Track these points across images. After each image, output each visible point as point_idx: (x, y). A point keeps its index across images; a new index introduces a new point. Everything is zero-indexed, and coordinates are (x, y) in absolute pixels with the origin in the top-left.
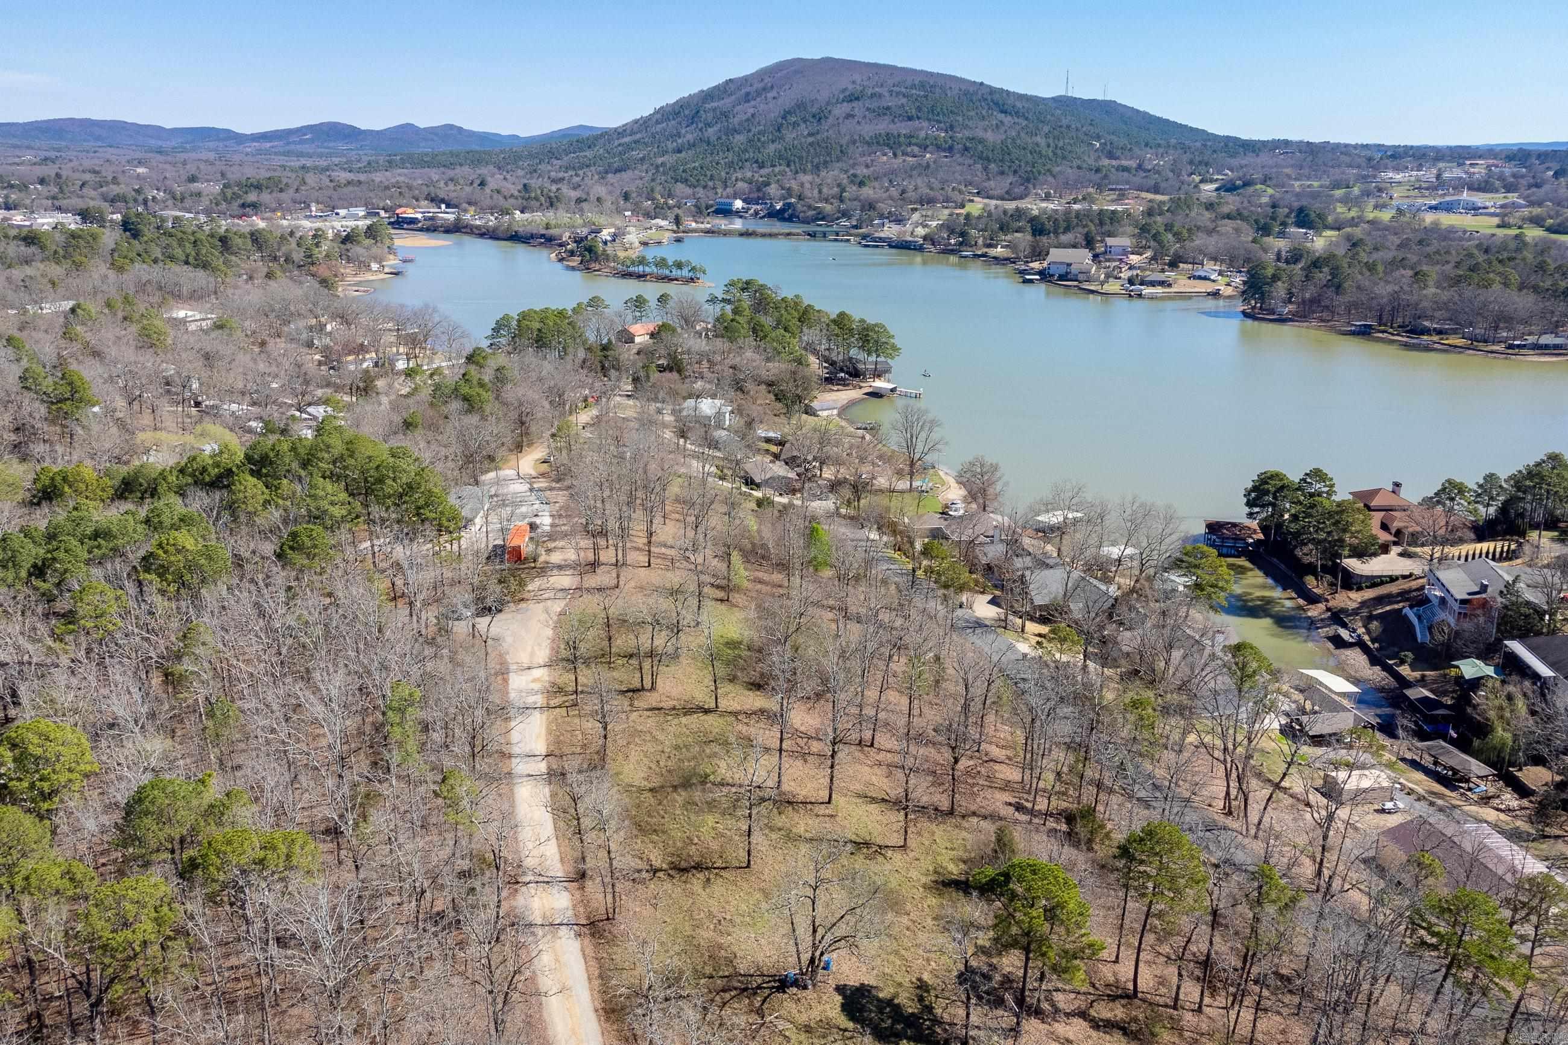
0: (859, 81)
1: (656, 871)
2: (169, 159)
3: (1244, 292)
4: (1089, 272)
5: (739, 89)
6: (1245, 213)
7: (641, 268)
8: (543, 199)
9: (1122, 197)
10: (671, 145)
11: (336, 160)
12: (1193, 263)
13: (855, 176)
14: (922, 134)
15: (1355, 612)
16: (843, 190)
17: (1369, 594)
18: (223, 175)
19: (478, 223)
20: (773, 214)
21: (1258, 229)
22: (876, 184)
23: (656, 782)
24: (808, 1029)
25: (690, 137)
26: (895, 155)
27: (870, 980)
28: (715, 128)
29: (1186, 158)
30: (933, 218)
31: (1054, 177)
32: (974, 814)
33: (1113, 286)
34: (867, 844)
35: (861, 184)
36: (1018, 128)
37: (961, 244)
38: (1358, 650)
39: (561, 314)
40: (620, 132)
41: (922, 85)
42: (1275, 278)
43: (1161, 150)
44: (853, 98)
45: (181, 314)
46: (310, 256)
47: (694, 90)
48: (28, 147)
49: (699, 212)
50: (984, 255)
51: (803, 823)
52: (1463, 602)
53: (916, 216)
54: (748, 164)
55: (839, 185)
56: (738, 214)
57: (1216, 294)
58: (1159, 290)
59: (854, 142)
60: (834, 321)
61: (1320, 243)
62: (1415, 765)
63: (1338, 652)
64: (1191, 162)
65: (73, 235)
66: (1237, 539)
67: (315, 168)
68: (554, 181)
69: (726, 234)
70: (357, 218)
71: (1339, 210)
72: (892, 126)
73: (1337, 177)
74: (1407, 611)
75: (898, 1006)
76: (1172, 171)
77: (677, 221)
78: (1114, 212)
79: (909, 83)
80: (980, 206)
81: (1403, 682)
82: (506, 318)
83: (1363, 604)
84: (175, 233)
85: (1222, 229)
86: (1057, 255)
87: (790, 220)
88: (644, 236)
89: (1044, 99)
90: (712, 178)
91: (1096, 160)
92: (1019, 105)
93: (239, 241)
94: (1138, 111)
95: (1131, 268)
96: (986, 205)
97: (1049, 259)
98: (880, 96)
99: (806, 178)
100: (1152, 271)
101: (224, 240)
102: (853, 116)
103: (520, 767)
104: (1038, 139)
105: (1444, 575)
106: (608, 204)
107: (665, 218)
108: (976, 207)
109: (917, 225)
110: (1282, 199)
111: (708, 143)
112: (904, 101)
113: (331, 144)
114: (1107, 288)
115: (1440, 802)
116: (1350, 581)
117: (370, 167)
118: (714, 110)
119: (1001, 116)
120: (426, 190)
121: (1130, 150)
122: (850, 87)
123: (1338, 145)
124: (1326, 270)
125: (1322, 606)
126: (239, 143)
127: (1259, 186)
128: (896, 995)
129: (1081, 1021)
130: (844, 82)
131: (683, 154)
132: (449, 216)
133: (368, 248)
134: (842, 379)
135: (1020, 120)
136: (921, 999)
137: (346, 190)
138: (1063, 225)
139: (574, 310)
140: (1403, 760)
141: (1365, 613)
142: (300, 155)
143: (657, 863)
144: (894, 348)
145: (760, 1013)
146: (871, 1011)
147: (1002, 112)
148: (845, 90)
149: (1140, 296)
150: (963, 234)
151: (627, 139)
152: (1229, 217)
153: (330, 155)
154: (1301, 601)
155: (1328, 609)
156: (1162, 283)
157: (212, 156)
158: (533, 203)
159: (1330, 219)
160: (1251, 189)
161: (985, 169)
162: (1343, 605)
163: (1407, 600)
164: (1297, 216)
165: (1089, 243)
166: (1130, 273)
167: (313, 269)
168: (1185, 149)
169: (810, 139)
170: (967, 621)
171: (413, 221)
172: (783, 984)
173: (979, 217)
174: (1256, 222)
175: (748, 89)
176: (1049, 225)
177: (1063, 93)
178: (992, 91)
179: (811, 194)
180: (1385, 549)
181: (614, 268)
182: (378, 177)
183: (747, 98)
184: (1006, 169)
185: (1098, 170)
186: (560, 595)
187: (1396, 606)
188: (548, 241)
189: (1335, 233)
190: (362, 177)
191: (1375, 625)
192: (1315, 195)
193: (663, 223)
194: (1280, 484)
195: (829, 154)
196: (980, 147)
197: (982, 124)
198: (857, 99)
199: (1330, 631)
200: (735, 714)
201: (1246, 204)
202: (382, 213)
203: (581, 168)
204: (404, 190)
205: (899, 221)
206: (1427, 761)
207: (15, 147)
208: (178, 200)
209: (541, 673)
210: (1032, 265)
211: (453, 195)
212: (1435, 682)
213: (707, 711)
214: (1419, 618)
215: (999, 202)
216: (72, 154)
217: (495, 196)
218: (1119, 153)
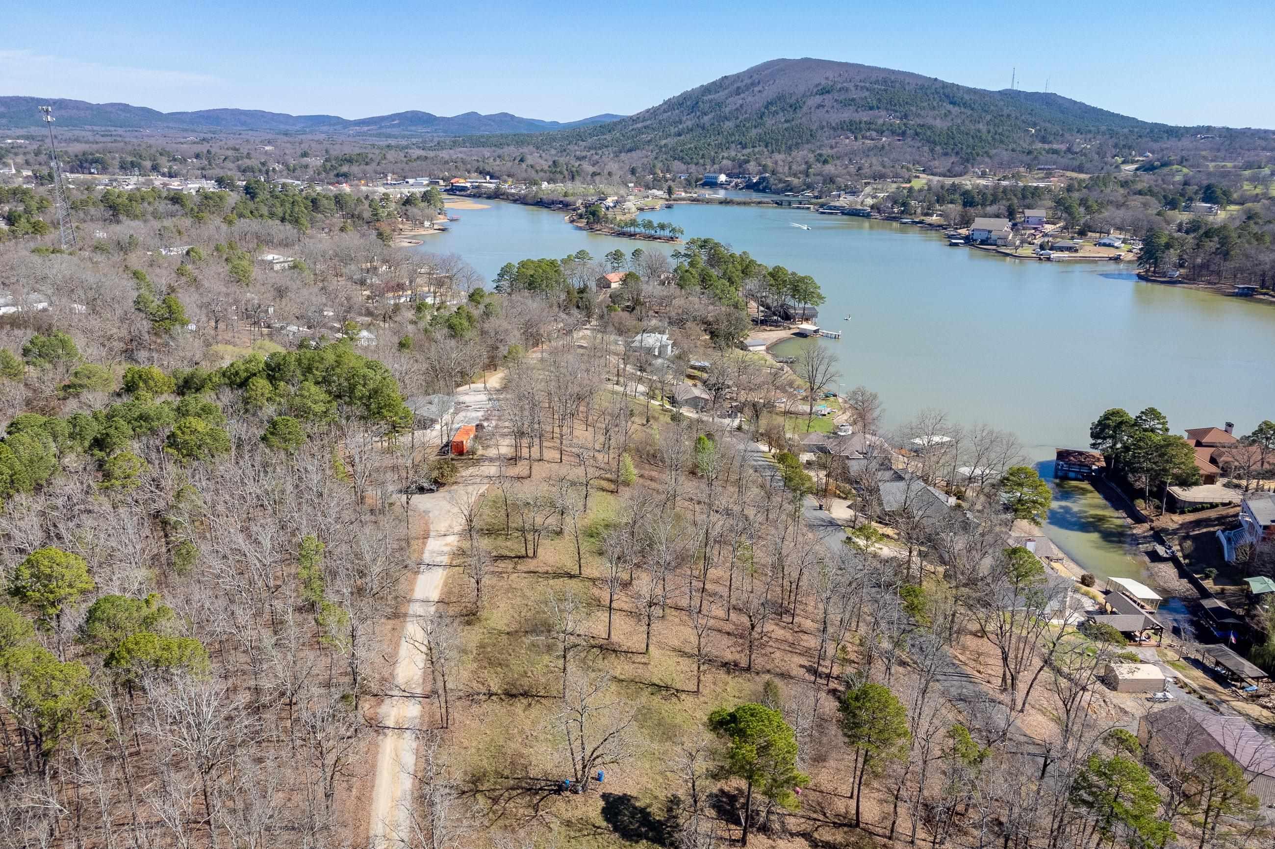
0: (831, 77)
1: (491, 695)
2: (291, 139)
3: (1140, 258)
4: (1006, 238)
5: (732, 84)
6: (1156, 190)
7: (632, 229)
8: (566, 173)
9: (1049, 175)
10: (673, 130)
11: (414, 140)
12: (1101, 232)
13: (821, 155)
14: (880, 121)
15: (1175, 532)
16: (809, 167)
17: (1190, 517)
18: (327, 151)
19: (513, 191)
20: (750, 186)
21: (1167, 204)
22: (838, 162)
23: (514, 627)
24: (568, 824)
25: (689, 124)
26: (856, 138)
27: (631, 791)
28: (710, 116)
29: (1111, 142)
30: (882, 191)
31: (990, 157)
32: (768, 671)
33: (1027, 251)
34: (667, 688)
35: (825, 162)
36: (963, 117)
37: (902, 212)
38: (1171, 564)
39: (552, 263)
40: (634, 120)
41: (885, 81)
42: (1168, 246)
43: (1089, 136)
44: (825, 91)
45: (270, 257)
46: (376, 215)
47: (697, 85)
48: (194, 131)
49: (689, 184)
50: (921, 222)
51: (621, 668)
52: (1266, 528)
53: (868, 189)
54: (733, 145)
55: (806, 163)
56: (721, 185)
57: (1117, 259)
58: (1066, 254)
59: (822, 128)
60: (771, 274)
61: (1221, 216)
62: (1197, 664)
63: (1153, 565)
64: (1116, 146)
65: (206, 197)
66: (1082, 465)
67: (397, 147)
68: (578, 159)
69: (709, 202)
70: (421, 184)
71: (1245, 187)
72: (855, 114)
73: (1251, 159)
74: (1219, 533)
75: (649, 814)
76: (1098, 153)
77: (670, 191)
78: (1037, 188)
79: (873, 79)
80: (924, 181)
81: (1205, 594)
82: (509, 266)
83: (1182, 525)
84: (281, 196)
85: (1131, 204)
86: (980, 223)
87: (763, 191)
88: (641, 203)
89: (991, 92)
90: (703, 157)
91: (1030, 144)
92: (967, 97)
93: (325, 202)
94: (1075, 102)
95: (1045, 235)
96: (929, 180)
97: (973, 227)
98: (847, 90)
99: (779, 157)
100: (1062, 238)
101: (314, 201)
102: (823, 106)
103: (415, 608)
104: (981, 126)
105: (1254, 505)
106: (616, 178)
107: (660, 189)
108: (920, 182)
109: (868, 195)
110: (1194, 177)
111: (703, 128)
112: (867, 94)
113: (413, 128)
114: (1021, 252)
115: (1210, 696)
116: (1174, 506)
117: (440, 146)
118: (711, 101)
119: (950, 107)
120: (475, 164)
121: (1062, 135)
122: (823, 82)
123: (1259, 131)
124: (1216, 239)
125: (1147, 526)
126: (345, 128)
127: (1175, 167)
128: (650, 806)
129: (803, 840)
130: (820, 78)
131: (682, 138)
132: (490, 185)
133: (422, 210)
134: (776, 321)
135: (966, 111)
136: (670, 810)
137: (415, 164)
138: (991, 198)
139: (562, 261)
140: (1187, 659)
141: (1182, 533)
142: (389, 136)
143: (494, 689)
144: (820, 297)
145: (536, 808)
146: (625, 815)
147: (951, 103)
148: (820, 84)
149: (1049, 259)
150: (904, 204)
151: (639, 125)
152: (1140, 193)
153: (412, 136)
154: (1129, 521)
155: (1152, 529)
156: (1069, 249)
157: (322, 137)
158: (558, 176)
159: (1235, 196)
160: (1166, 170)
161: (932, 151)
162: (1164, 526)
163: (1223, 524)
164: (1205, 193)
165: (1011, 214)
166: (1042, 240)
167: (378, 224)
168: (1112, 134)
169: (786, 125)
170: (823, 520)
171: (464, 189)
172: (559, 788)
173: (920, 190)
174: (1165, 197)
175: (739, 84)
176: (978, 198)
177: (1009, 87)
178: (945, 85)
179: (782, 169)
180: (1210, 479)
181: (612, 229)
182: (445, 154)
183: (738, 92)
184: (949, 151)
185: (1029, 153)
186: (486, 481)
187: (1212, 529)
188: (565, 206)
189: (1236, 207)
190: (431, 154)
191: (1188, 544)
192: (1225, 175)
193: (659, 193)
194: (1119, 419)
195: (801, 137)
196: (929, 133)
197: (931, 113)
198: (828, 92)
199: (1149, 547)
200: (593, 580)
201: (1160, 182)
202: (441, 182)
203: (600, 148)
204: (460, 164)
205: (854, 193)
206: (1209, 662)
207: (186, 130)
208: (291, 171)
209: (453, 540)
210: (960, 231)
211: (496, 168)
212: (1233, 595)
213: (571, 576)
214: (1229, 540)
215: (941, 178)
216: (222, 136)
217: (529, 169)
218: (1051, 138)
